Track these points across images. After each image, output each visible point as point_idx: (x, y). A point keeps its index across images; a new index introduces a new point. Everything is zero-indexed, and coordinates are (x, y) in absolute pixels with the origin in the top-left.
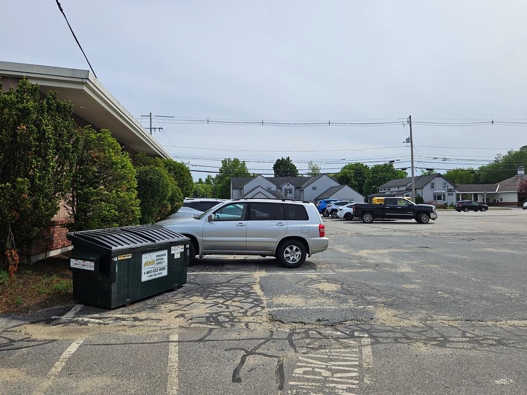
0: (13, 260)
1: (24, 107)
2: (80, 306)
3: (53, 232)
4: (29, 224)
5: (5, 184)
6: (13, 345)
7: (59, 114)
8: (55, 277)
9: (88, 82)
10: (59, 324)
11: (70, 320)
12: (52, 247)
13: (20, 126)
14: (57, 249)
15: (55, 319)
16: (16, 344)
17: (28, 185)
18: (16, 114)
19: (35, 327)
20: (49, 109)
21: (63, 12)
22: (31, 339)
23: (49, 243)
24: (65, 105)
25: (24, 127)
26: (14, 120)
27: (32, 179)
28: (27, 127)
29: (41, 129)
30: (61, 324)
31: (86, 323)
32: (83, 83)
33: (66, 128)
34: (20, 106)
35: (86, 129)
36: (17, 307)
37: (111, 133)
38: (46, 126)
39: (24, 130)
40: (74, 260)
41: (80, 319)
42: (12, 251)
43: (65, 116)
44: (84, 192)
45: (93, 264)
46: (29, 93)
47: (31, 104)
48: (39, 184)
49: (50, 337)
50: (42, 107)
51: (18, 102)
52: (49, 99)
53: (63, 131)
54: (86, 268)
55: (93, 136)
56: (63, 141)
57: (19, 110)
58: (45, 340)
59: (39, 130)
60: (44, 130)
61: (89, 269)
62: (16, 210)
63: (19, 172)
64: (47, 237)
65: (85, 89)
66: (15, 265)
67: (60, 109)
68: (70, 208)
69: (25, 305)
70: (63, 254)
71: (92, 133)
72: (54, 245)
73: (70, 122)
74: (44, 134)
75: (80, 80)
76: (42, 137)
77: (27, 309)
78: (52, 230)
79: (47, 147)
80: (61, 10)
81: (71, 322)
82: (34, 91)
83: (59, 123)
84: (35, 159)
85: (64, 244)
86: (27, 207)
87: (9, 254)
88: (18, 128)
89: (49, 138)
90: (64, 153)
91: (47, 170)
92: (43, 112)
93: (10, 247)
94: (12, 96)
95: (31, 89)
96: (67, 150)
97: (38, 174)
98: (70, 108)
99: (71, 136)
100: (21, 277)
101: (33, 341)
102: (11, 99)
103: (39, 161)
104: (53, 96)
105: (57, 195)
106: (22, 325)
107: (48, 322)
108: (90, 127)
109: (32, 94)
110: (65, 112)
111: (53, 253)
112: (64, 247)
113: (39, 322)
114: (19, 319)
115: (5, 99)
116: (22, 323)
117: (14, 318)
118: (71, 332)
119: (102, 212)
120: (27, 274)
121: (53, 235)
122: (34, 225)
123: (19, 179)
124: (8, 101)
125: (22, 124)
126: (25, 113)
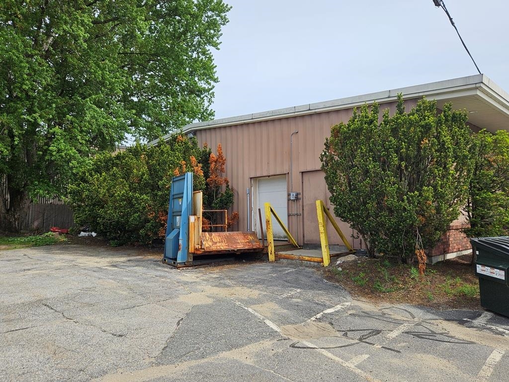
0: (422, 259)
1: (426, 123)
2: (489, 313)
3: (449, 236)
4: (432, 228)
5: (414, 193)
6: (435, 336)
7: (455, 123)
8: (458, 280)
9: (482, 85)
10: (473, 327)
11: (483, 326)
12: (449, 250)
13: (423, 141)
14: (453, 252)
15: (467, 321)
16: (438, 336)
17: (432, 193)
18: (420, 131)
19: (450, 324)
20: (447, 120)
21: (454, 26)
22: (449, 335)
23: (446, 246)
24: (460, 114)
25: (427, 141)
26: (418, 137)
27: (435, 187)
28: (429, 141)
29: (441, 141)
30: (475, 327)
31: (502, 334)
32: (476, 88)
33: (463, 136)
34: (423, 123)
35: (481, 133)
36: (429, 302)
37: (508, 133)
38: (445, 137)
39: (426, 143)
40: (480, 266)
41: (494, 327)
42: (421, 251)
43: (461, 124)
44: (482, 198)
45: (503, 273)
46: (428, 110)
47: (432, 119)
48: (441, 192)
49: (467, 338)
50: (440, 120)
51: (421, 120)
52: (446, 112)
53: (460, 139)
54: (494, 276)
55: (489, 140)
56: (460, 149)
57: (422, 126)
58: (463, 340)
59: (439, 141)
60: (443, 141)
61: (498, 277)
62: (422, 215)
63: (424, 182)
64: (444, 241)
65: (479, 93)
66: (424, 264)
67: (456, 119)
68: (466, 214)
69: (435, 301)
70: (459, 257)
71: (487, 136)
72: (450, 248)
73: (465, 130)
74: (443, 145)
75: (474, 86)
76: (442, 147)
77: (438, 306)
78: (448, 234)
79: (446, 157)
80: (453, 24)
81: (484, 329)
82: (431, 107)
83: (456, 132)
84: (437, 168)
85: (459, 249)
86: (431, 212)
87: (418, 254)
88: (422, 142)
89: (449, 148)
90: (461, 161)
91: (447, 178)
92: (441, 125)
93: (419, 247)
94: (416, 116)
95: (429, 106)
96: (465, 157)
97: (440, 182)
98: (465, 116)
99: (467, 142)
100: (428, 275)
101: (452, 337)
102: (415, 118)
103: (440, 170)
104: (448, 108)
105: (455, 201)
106: (438, 319)
107: (462, 322)
108: (485, 131)
109: (430, 110)
110: (460, 121)
111: (450, 256)
112: (459, 251)
113: (453, 320)
114: (433, 313)
115: (410, 119)
116: (437, 317)
117: (428, 312)
118: (487, 339)
119: (503, 218)
120: (432, 273)
121: (449, 239)
122: (436, 229)
123: (425, 188)
124: (413, 121)
125: (425, 138)
126: (427, 128)
